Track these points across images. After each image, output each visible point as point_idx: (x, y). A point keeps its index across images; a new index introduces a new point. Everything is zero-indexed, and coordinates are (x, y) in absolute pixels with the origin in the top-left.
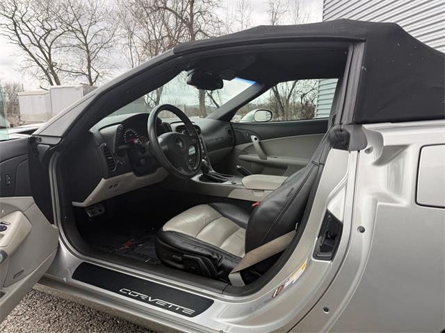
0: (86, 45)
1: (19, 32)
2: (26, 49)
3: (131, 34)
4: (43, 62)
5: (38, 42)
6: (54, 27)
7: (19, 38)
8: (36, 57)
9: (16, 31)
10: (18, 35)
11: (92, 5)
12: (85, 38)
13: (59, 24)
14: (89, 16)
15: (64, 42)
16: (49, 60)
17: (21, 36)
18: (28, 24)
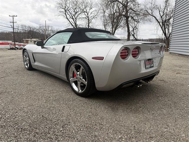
0: (88, 17)
1: (67, 14)
2: (68, 20)
3: (104, 12)
4: (73, 24)
5: (72, 17)
6: (78, 11)
7: (66, 16)
8: (71, 23)
9: (65, 13)
10: (66, 15)
11: (91, 2)
12: (88, 14)
13: (79, 10)
14: (90, 6)
15: (80, 17)
16: (76, 24)
17: (67, 15)
18: (69, 11)
